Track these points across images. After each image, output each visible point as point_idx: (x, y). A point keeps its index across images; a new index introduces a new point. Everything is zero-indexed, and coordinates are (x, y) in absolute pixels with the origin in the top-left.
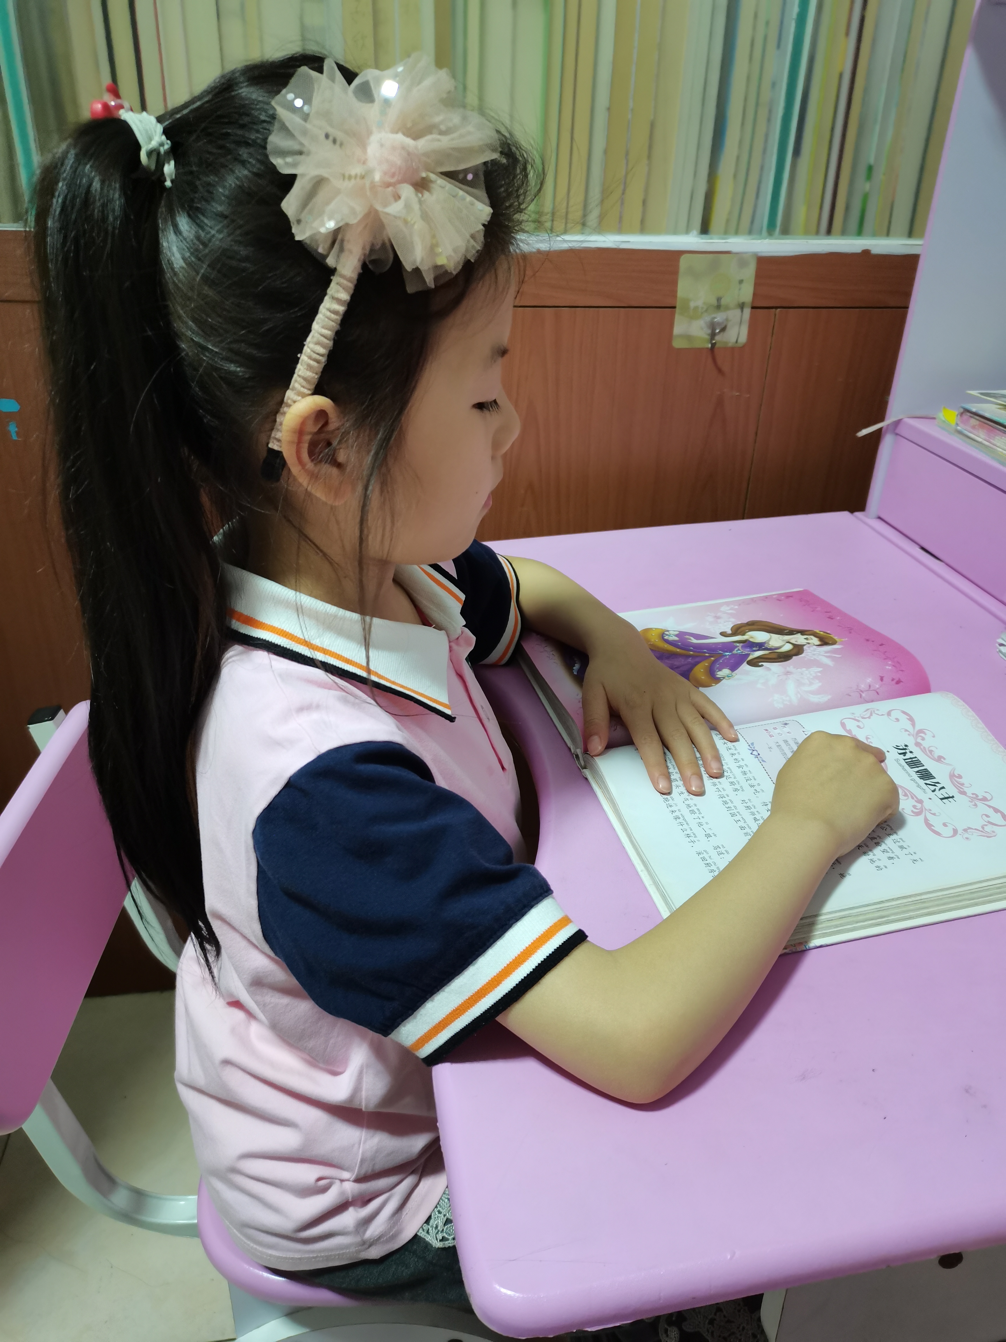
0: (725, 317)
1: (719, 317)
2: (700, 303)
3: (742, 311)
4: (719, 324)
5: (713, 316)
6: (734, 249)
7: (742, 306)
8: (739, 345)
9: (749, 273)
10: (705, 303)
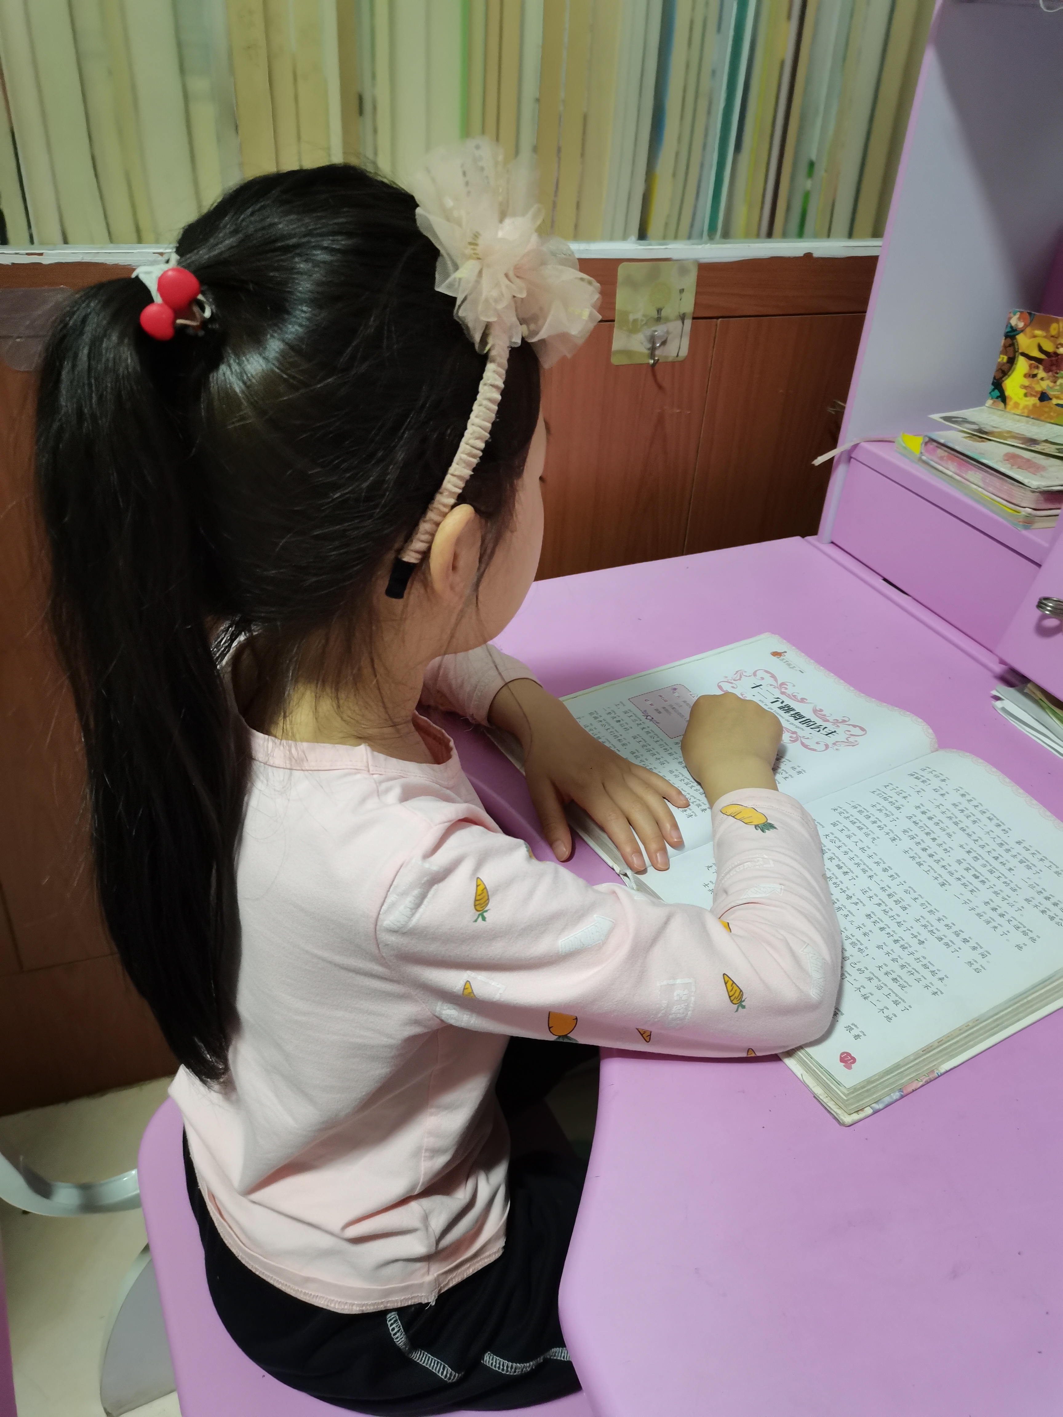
0: (664, 330)
1: (659, 330)
2: (639, 316)
3: (683, 323)
4: (658, 337)
5: (653, 328)
6: (674, 257)
7: (683, 318)
8: (680, 359)
9: (690, 282)
10: (644, 316)
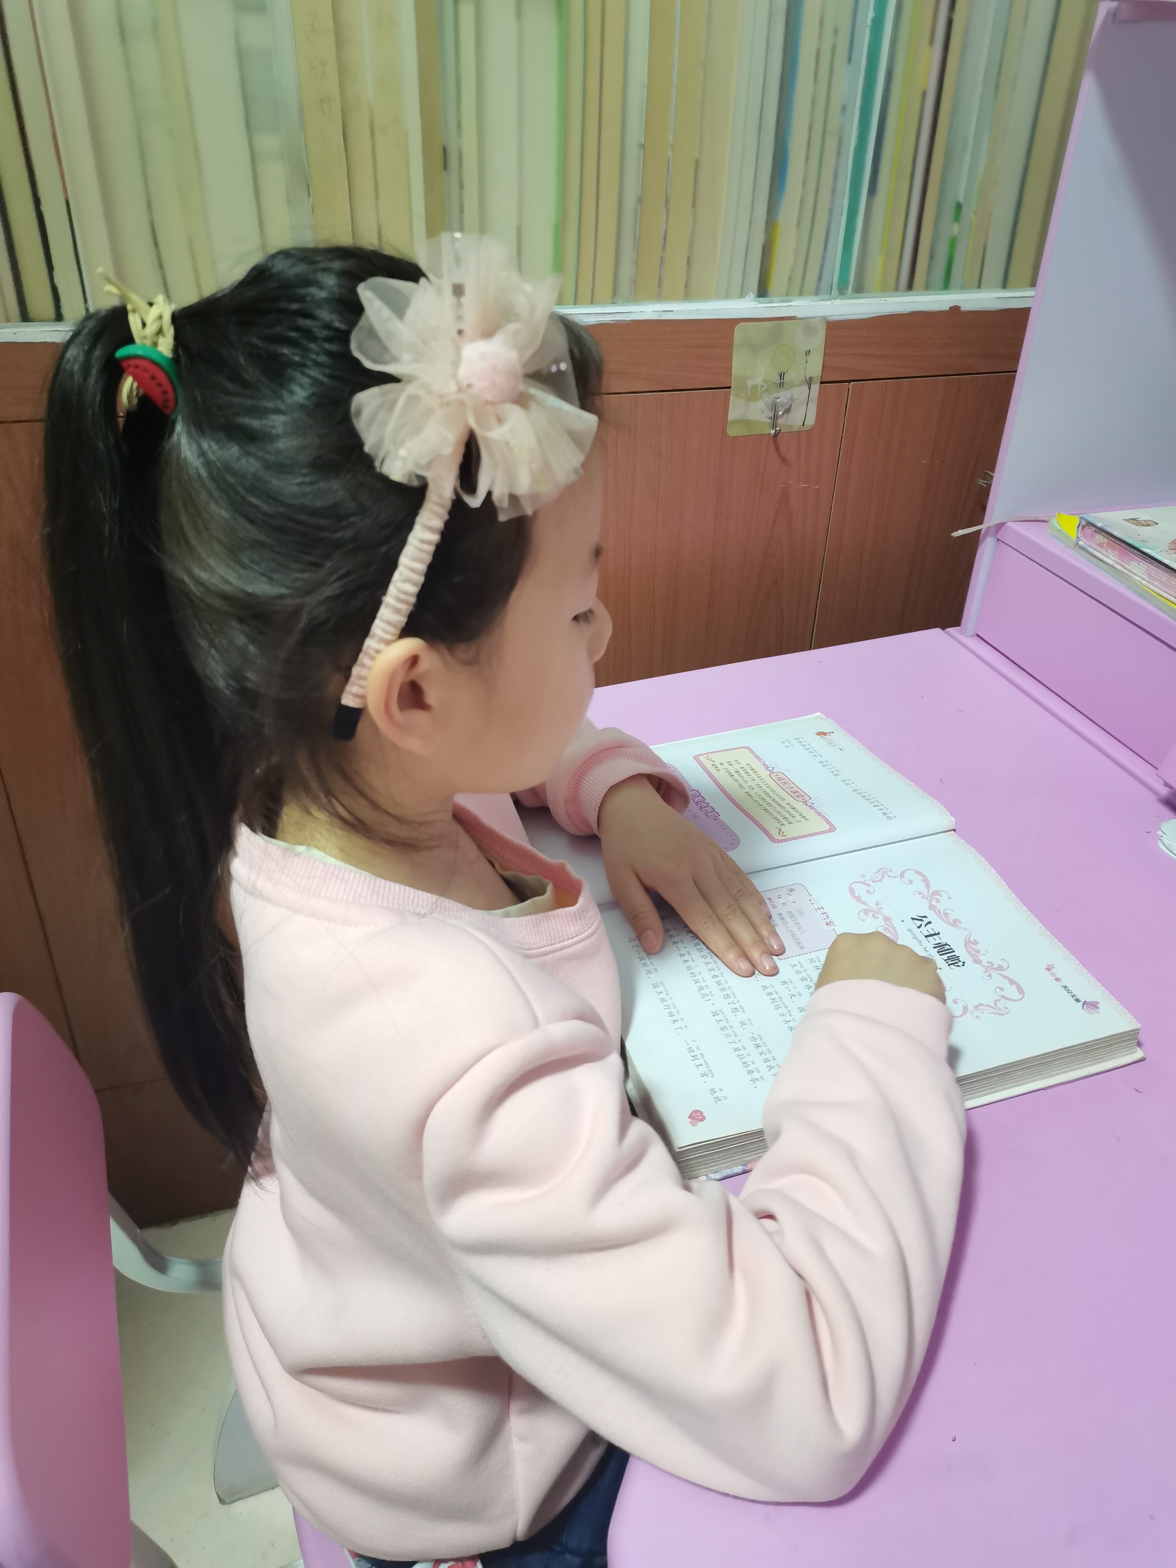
0: (789, 396)
1: (783, 397)
2: (759, 381)
3: (810, 388)
4: (782, 404)
5: (776, 395)
6: (799, 315)
7: (809, 382)
8: (806, 428)
9: (817, 342)
10: (765, 381)
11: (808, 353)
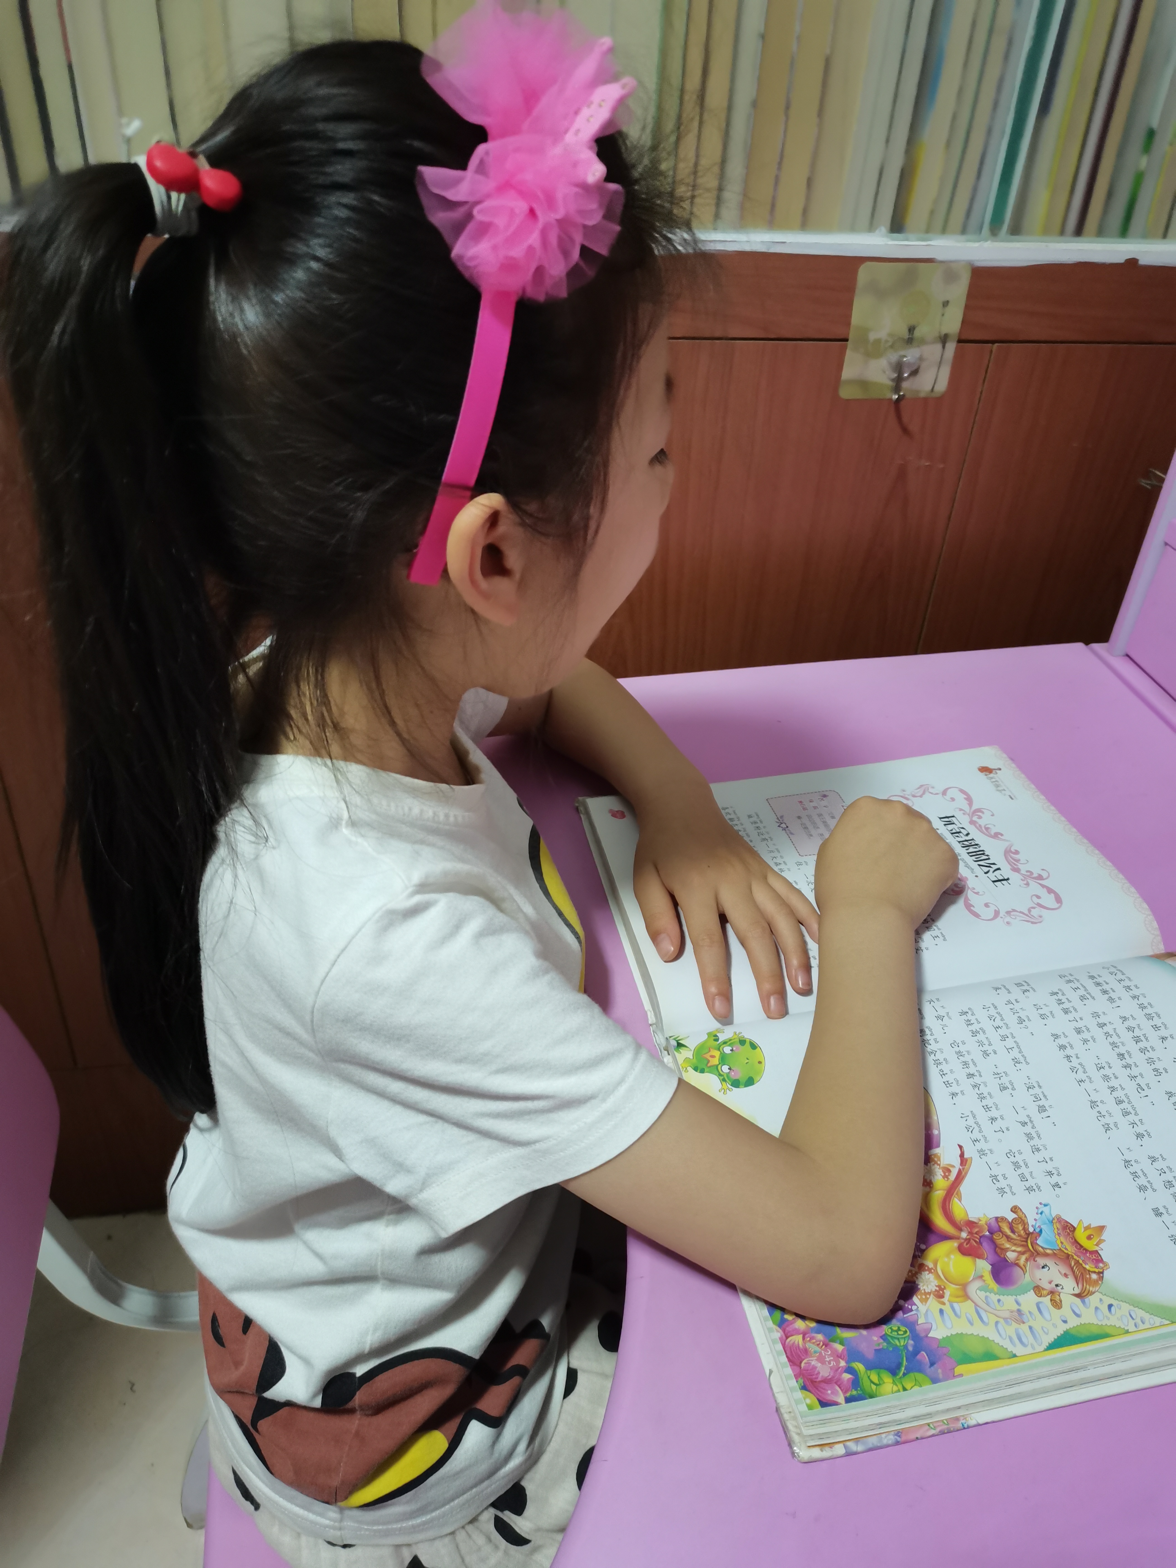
0: (918, 355)
1: (910, 355)
2: (883, 335)
3: (944, 347)
4: (909, 364)
5: (902, 353)
6: (939, 255)
7: (944, 340)
8: (935, 394)
9: (959, 291)
10: (890, 335)
11: (946, 304)
